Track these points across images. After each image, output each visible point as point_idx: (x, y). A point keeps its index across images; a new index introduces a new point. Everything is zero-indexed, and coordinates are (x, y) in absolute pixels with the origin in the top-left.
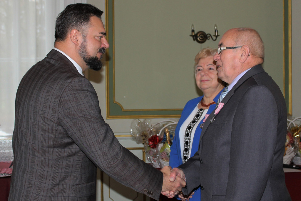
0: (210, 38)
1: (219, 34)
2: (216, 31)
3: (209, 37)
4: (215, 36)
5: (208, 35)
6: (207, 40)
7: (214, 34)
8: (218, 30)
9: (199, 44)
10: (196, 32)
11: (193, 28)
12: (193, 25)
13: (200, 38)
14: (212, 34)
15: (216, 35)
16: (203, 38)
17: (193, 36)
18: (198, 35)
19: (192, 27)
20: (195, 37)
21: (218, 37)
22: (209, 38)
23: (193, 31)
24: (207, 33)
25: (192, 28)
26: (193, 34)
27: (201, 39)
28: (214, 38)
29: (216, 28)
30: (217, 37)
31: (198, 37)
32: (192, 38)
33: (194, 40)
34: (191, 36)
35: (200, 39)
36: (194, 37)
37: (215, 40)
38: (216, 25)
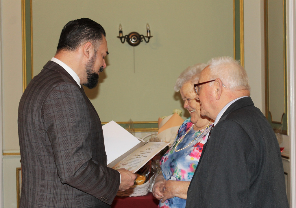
0: (144, 39)
1: (151, 35)
2: (149, 31)
4: (147, 37)
5: (142, 37)
6: (141, 43)
8: (151, 30)
9: (132, 47)
11: (120, 29)
12: (120, 25)
14: (145, 35)
15: (149, 36)
16: (136, 40)
17: (121, 38)
18: (131, 37)
19: (119, 27)
21: (151, 39)
22: (142, 40)
23: (121, 32)
24: (140, 34)
25: (119, 29)
26: (121, 36)
28: (147, 39)
30: (149, 38)
31: (130, 39)
32: (119, 39)
33: (123, 42)
34: (119, 37)
36: (123, 39)
37: (148, 42)
38: (148, 24)
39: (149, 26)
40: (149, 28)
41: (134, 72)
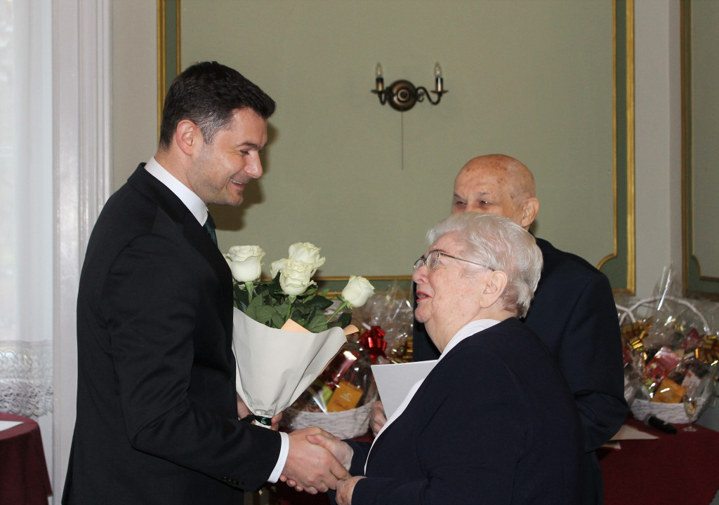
0: (425, 97)
1: (445, 89)
2: (439, 80)
3: (422, 94)
4: (436, 92)
5: (420, 91)
6: (418, 104)
7: (434, 89)
8: (444, 77)
9: (398, 114)
10: (387, 84)
11: (379, 73)
12: (379, 65)
13: (399, 96)
14: (430, 87)
15: (439, 89)
16: (408, 97)
17: (380, 93)
18: (395, 91)
19: (377, 69)
20: (386, 95)
21: (444, 96)
22: (421, 99)
23: (380, 80)
24: (417, 85)
25: (377, 73)
26: (380, 89)
27: (402, 99)
28: (434, 97)
29: (438, 72)
30: (440, 94)
31: (394, 95)
32: (376, 97)
33: (383, 103)
34: (376, 92)
35: (398, 100)
36: (383, 96)
37: (436, 103)
38: (437, 65)
39: (440, 69)
40: (441, 73)
41: (403, 168)
